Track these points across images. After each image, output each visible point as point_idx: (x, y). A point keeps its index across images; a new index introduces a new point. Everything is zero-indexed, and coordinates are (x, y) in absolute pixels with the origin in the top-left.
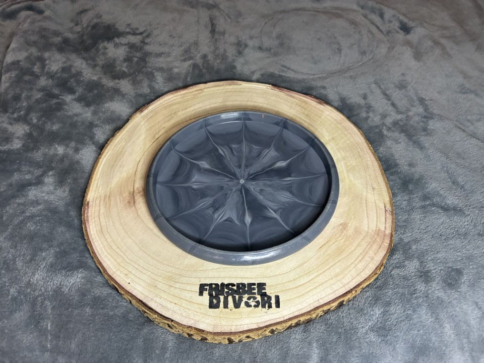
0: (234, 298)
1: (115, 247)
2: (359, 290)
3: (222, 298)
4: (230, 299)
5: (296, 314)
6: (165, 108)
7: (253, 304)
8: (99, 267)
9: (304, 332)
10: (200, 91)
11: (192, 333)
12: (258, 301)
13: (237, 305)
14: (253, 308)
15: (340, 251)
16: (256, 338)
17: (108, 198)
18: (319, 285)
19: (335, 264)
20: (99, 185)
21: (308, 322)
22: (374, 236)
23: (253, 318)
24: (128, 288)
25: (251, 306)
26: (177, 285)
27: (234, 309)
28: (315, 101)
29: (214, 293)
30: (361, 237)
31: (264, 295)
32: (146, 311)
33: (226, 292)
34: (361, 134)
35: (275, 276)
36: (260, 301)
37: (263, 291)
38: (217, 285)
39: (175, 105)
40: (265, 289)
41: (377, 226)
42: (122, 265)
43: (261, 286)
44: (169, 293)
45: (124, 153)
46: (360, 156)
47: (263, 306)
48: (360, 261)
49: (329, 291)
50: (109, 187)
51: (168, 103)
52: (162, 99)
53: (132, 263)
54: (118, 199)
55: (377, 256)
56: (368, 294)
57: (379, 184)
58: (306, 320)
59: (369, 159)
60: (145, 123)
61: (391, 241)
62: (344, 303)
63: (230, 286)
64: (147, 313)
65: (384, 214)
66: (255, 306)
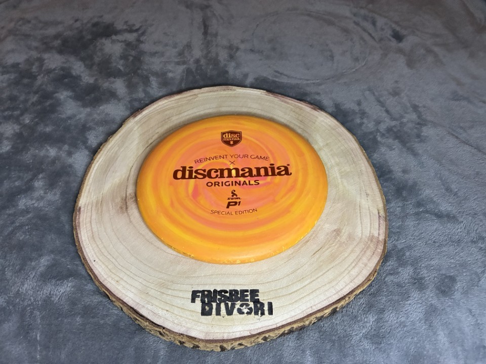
0: (226, 305)
1: (106, 254)
2: (352, 297)
3: (214, 305)
4: (223, 306)
5: (289, 321)
6: (159, 113)
7: (246, 311)
8: (90, 273)
9: (298, 340)
10: (195, 96)
11: (183, 340)
12: (251, 308)
13: (230, 312)
14: (246, 315)
15: (333, 257)
16: (249, 346)
17: (99, 204)
18: (312, 292)
19: (328, 270)
20: (91, 191)
21: (301, 329)
22: (367, 242)
23: (245, 325)
24: (119, 295)
25: (243, 313)
26: (170, 292)
27: (226, 315)
28: (310, 107)
29: (206, 299)
30: (355, 243)
31: (256, 302)
32: (138, 318)
33: (219, 298)
34: (356, 140)
35: (268, 282)
36: (253, 308)
37: (256, 298)
38: (209, 291)
39: (169, 110)
40: (258, 296)
41: (370, 232)
42: (113, 271)
43: (254, 292)
44: (160, 300)
45: (117, 159)
46: (354, 162)
47: (256, 313)
48: (354, 267)
49: (322, 297)
50: (102, 193)
51: (162, 108)
52: (156, 104)
53: (124, 270)
54: (110, 204)
55: (371, 262)
56: (362, 300)
57: (373, 189)
58: (299, 327)
59: (363, 165)
60: (138, 128)
61: (385, 247)
62: (338, 310)
63: (223, 293)
64: (138, 320)
65: (378, 220)
66: (248, 313)
